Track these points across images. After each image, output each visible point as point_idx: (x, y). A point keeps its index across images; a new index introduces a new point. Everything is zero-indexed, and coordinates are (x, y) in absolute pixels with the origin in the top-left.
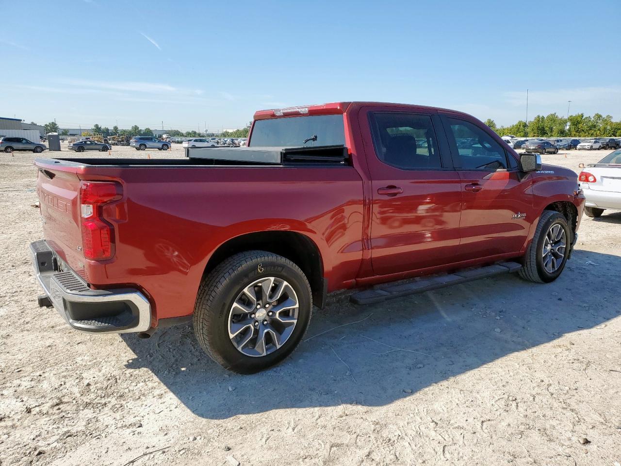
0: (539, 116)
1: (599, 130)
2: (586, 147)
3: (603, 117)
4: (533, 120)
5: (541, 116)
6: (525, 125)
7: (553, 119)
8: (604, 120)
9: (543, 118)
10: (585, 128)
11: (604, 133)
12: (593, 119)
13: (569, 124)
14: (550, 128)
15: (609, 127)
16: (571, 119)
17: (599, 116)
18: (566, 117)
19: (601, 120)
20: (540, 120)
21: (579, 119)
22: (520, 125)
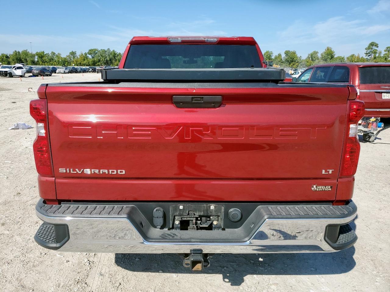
0: (16, 51)
1: (55, 61)
2: (62, 72)
3: (56, 54)
4: (12, 54)
5: (17, 51)
6: (7, 57)
7: (26, 53)
8: (57, 56)
9: (19, 52)
10: (47, 60)
11: (59, 64)
12: (50, 55)
13: (36, 57)
14: (25, 59)
15: (60, 60)
16: (37, 54)
17: (54, 54)
18: (34, 53)
19: (55, 56)
20: (17, 53)
21: (42, 54)
22: (3, 57)
